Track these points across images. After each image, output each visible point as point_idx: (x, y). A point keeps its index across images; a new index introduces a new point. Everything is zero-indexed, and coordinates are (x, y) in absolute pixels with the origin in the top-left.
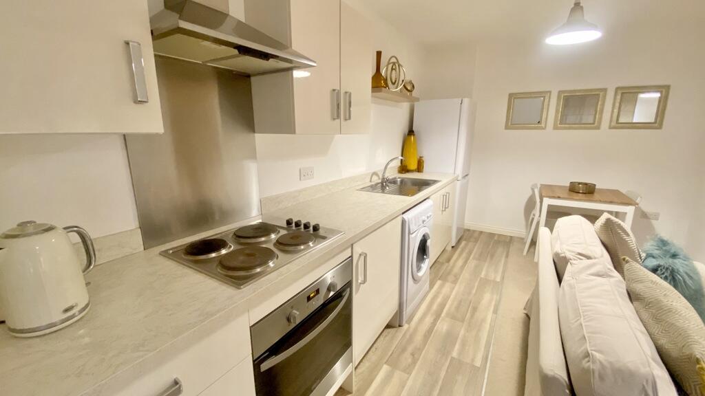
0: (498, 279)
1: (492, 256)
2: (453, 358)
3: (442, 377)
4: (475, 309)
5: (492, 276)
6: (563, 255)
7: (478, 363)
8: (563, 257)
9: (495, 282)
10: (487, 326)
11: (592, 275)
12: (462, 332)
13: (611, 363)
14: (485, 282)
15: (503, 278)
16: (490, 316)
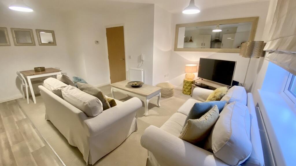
0: (25, 117)
1: (13, 111)
2: (32, 153)
3: (34, 161)
4: (25, 133)
5: (20, 118)
6: (57, 89)
7: (43, 145)
8: (57, 90)
9: (24, 119)
10: (36, 134)
11: (70, 90)
12: (27, 143)
13: (89, 101)
14: (19, 122)
15: (26, 116)
16: (34, 131)
